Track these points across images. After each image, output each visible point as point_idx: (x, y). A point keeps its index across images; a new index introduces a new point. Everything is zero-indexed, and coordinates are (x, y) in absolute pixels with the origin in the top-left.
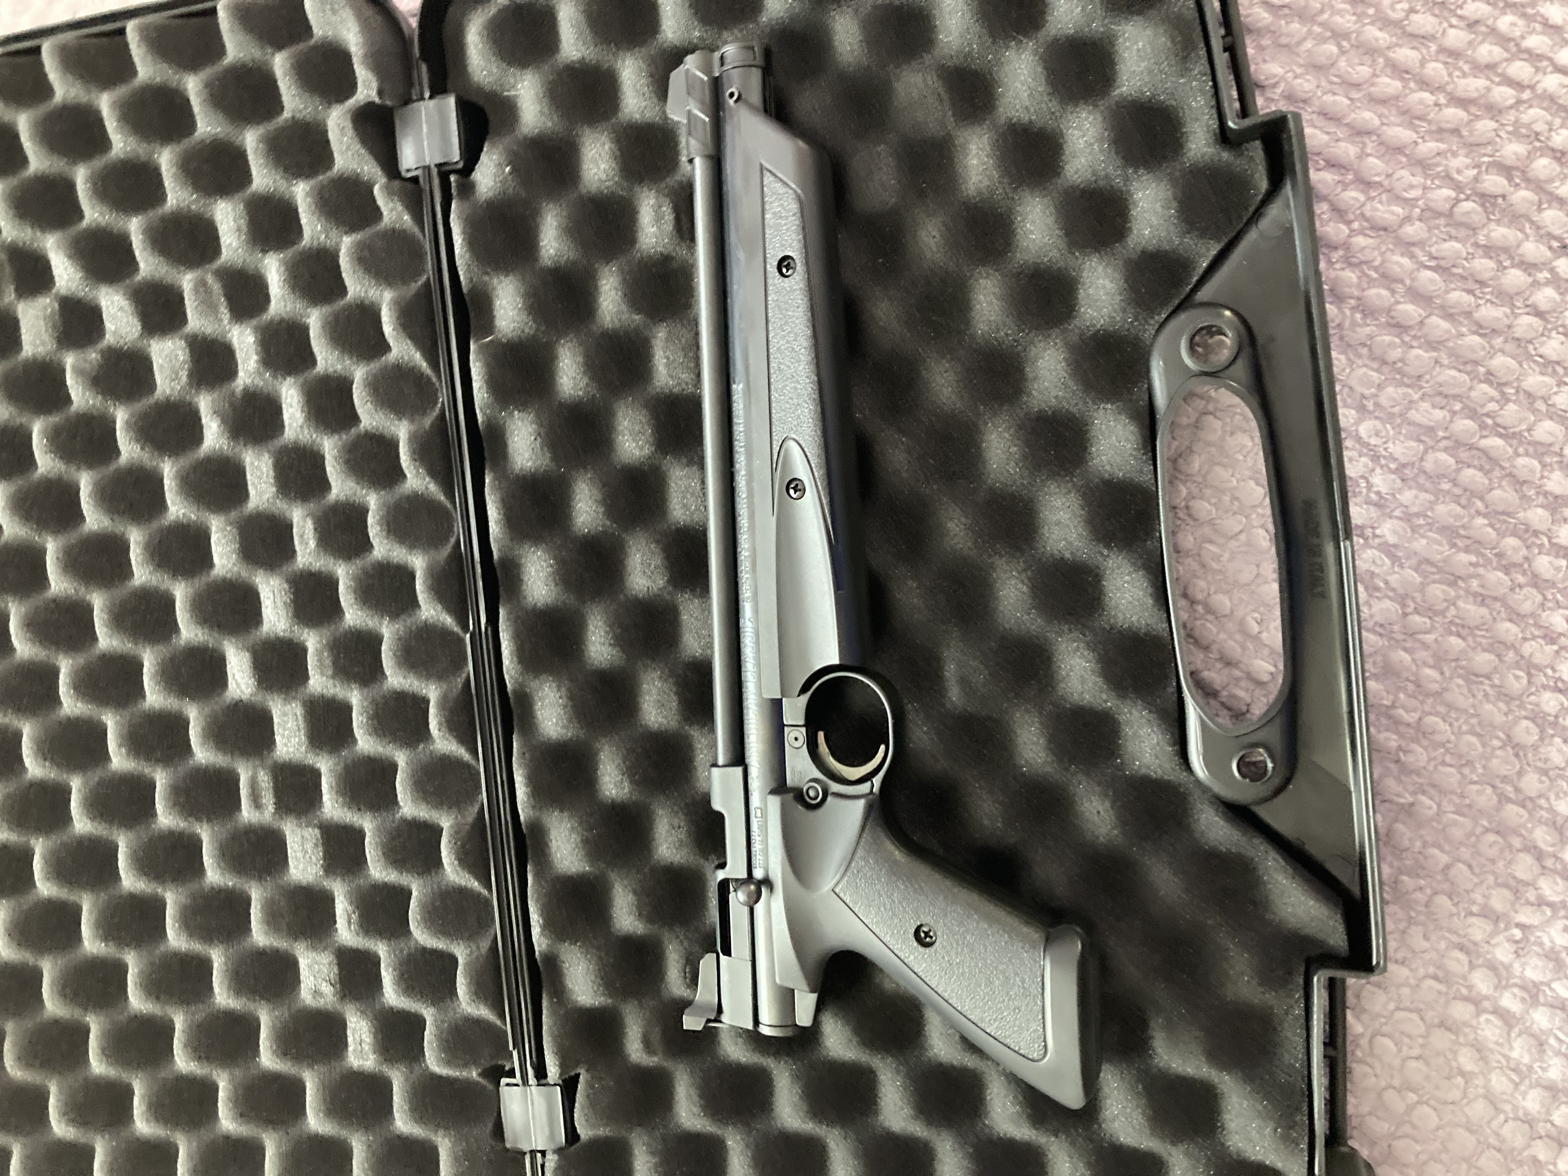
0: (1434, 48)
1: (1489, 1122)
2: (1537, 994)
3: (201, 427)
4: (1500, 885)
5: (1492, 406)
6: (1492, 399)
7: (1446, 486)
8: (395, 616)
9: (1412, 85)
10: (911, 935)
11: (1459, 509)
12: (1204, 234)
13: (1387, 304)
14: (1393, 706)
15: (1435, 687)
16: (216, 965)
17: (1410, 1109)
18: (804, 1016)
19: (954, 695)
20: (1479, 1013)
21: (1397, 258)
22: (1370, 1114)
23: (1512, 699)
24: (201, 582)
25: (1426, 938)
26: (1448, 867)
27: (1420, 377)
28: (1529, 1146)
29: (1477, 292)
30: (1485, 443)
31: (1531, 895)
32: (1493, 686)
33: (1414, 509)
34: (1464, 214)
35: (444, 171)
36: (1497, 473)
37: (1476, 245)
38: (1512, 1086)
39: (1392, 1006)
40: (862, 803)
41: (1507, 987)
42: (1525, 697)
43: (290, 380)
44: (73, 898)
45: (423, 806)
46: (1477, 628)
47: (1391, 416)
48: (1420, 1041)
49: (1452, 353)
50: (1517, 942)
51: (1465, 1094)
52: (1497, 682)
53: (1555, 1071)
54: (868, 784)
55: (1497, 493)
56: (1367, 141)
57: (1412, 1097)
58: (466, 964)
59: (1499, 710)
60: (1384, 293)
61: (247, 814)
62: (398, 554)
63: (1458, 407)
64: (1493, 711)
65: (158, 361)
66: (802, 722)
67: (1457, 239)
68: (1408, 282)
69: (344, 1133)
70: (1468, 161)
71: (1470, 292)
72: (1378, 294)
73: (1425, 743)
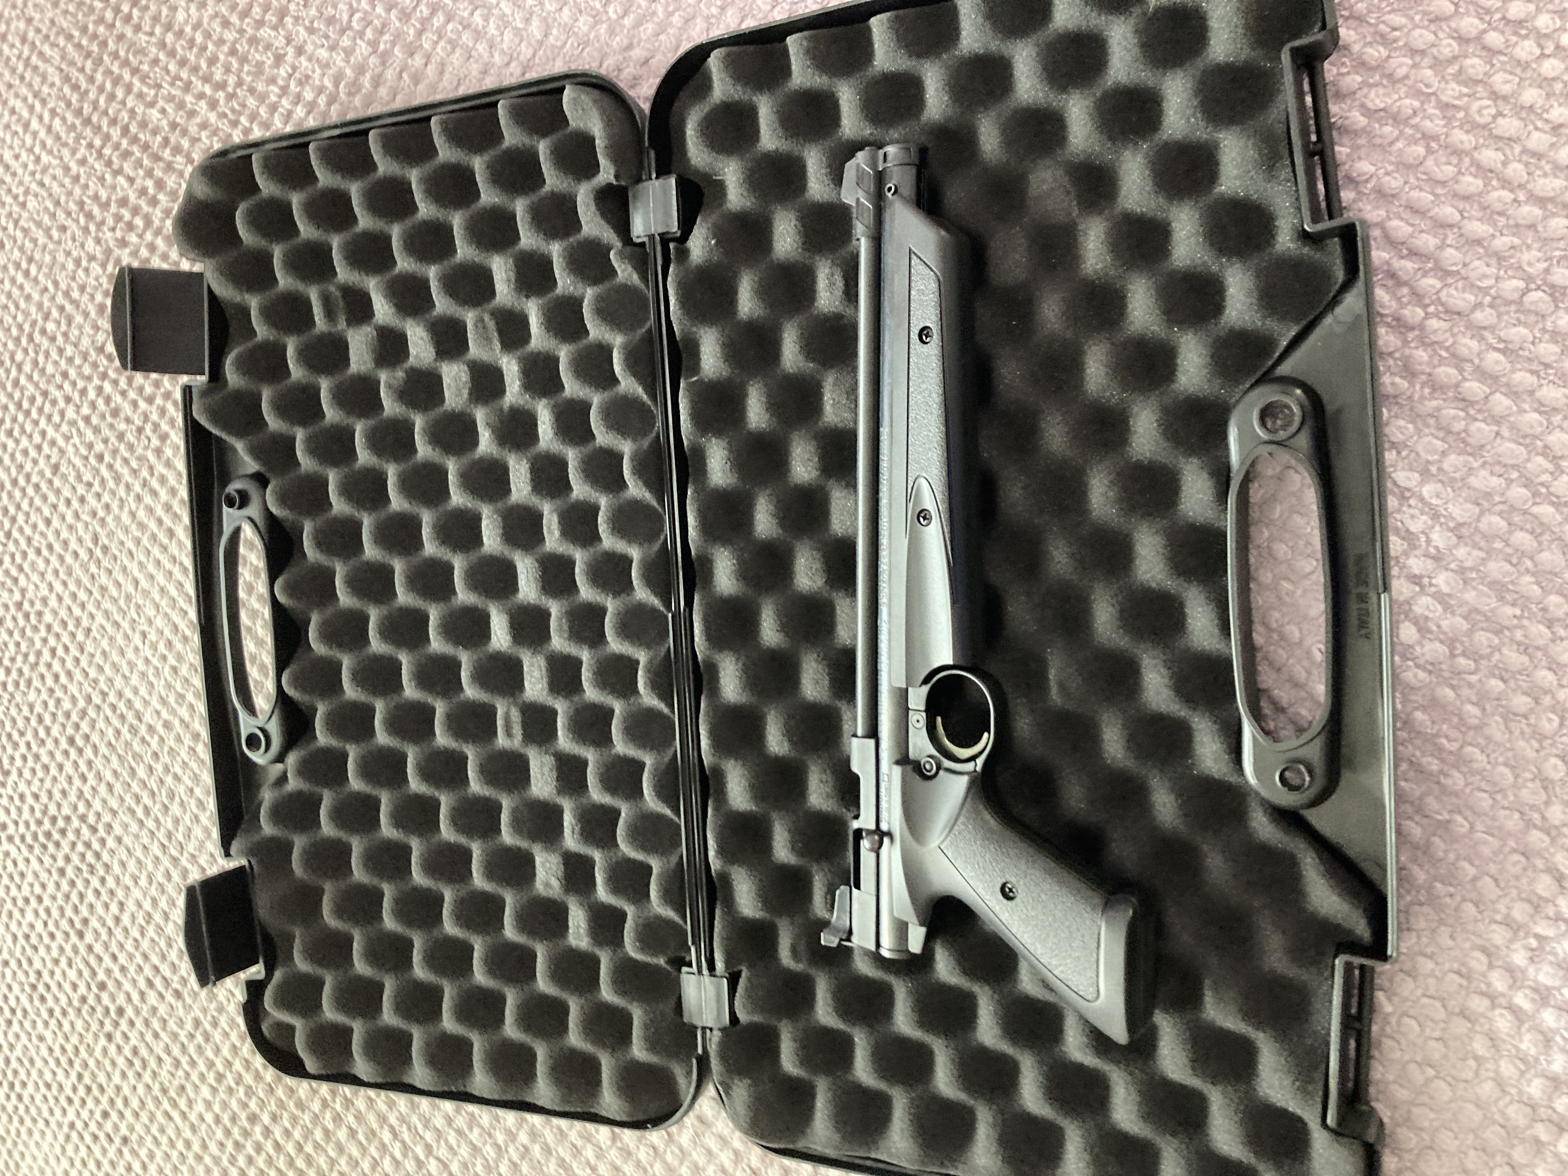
0: (1518, 149)
1: (1496, 1102)
2: (1547, 997)
3: (477, 433)
4: (1522, 900)
5: (1546, 477)
6: (1546, 471)
7: (1498, 545)
8: (616, 594)
9: (1494, 183)
10: (998, 889)
11: (1508, 567)
12: (1284, 317)
13: (1454, 381)
14: (1437, 735)
15: (1474, 721)
16: (474, 855)
17: (1428, 1081)
18: (915, 943)
19: (1054, 693)
20: (1494, 1006)
21: (1467, 341)
22: (1395, 1082)
23: (1546, 738)
24: (473, 556)
25: (1452, 937)
26: (1475, 879)
27: (1482, 447)
28: (1530, 1127)
29: (1542, 374)
30: (1536, 510)
31: (1551, 911)
32: (1528, 725)
33: (1468, 564)
34: (1532, 303)
35: (665, 239)
36: (1546, 537)
37: (1544, 330)
38: (1517, 1072)
39: (1419, 992)
40: (965, 779)
41: (1519, 988)
42: (1557, 738)
43: (544, 401)
44: (375, 792)
45: (631, 746)
46: (1520, 673)
47: (1453, 480)
48: (1442, 1025)
49: (1512, 428)
50: (1532, 950)
51: (1477, 1074)
52: (1533, 721)
53: (1557, 1065)
54: (972, 764)
55: (1545, 556)
56: (1449, 232)
57: (1431, 1072)
58: (660, 875)
59: (1531, 747)
60: (1452, 371)
61: (502, 741)
62: (618, 545)
63: (1514, 475)
64: (1527, 748)
65: (446, 381)
66: (923, 708)
67: (1526, 325)
68: (1476, 361)
69: (564, 995)
70: (1540, 255)
71: (1532, 372)
72: (1447, 373)
73: (1465, 770)
